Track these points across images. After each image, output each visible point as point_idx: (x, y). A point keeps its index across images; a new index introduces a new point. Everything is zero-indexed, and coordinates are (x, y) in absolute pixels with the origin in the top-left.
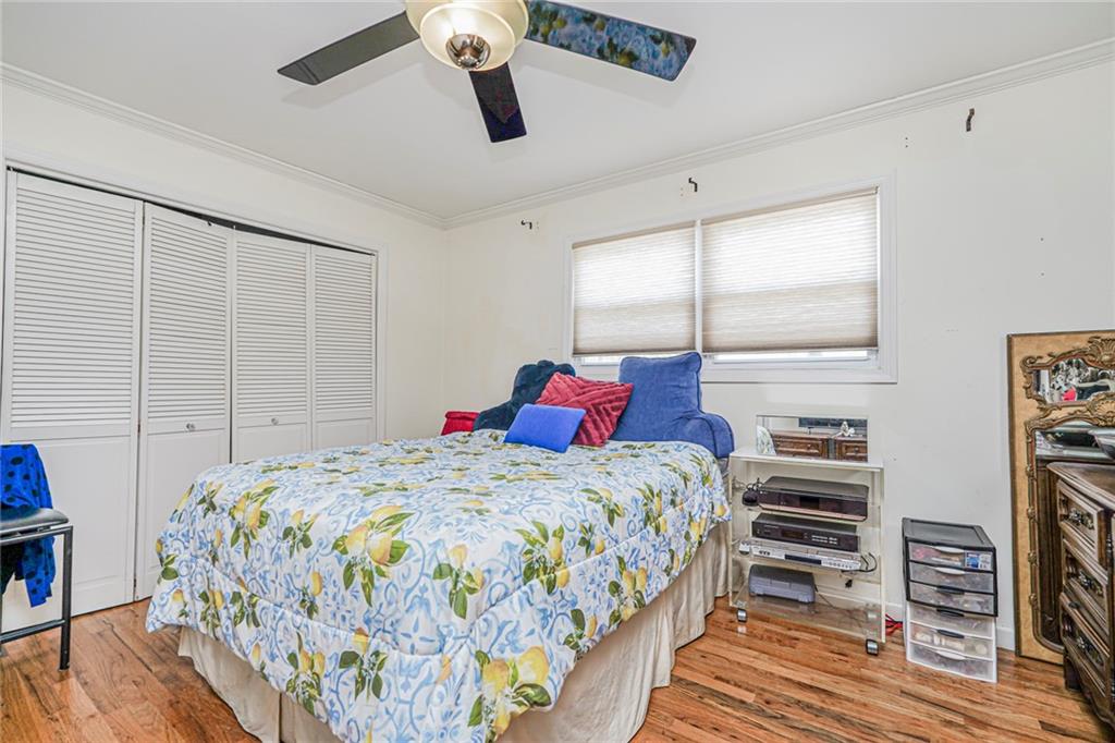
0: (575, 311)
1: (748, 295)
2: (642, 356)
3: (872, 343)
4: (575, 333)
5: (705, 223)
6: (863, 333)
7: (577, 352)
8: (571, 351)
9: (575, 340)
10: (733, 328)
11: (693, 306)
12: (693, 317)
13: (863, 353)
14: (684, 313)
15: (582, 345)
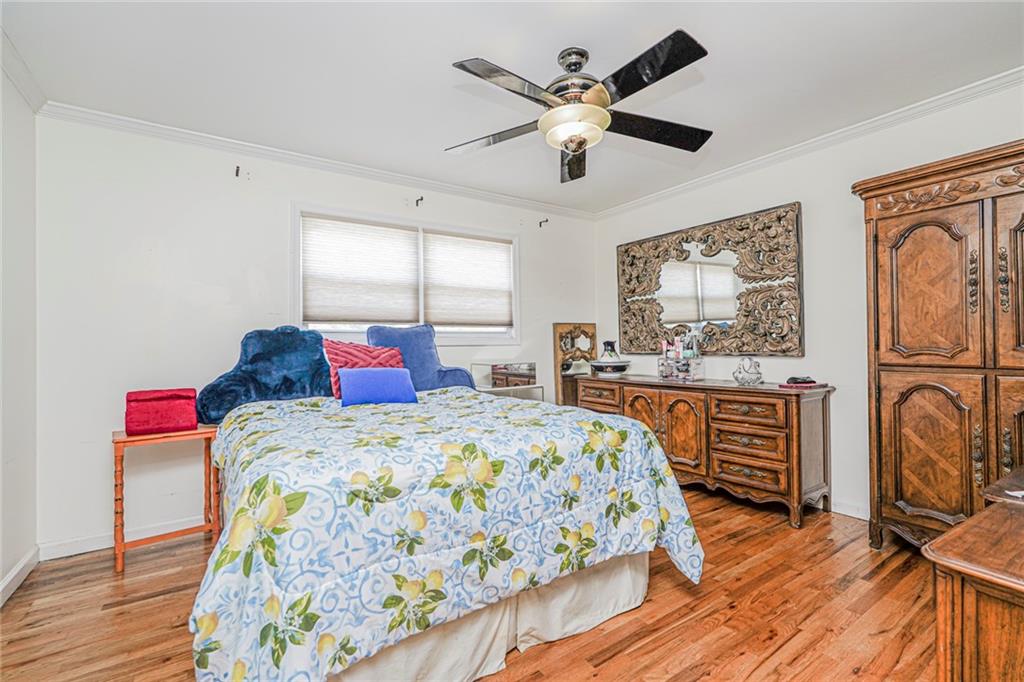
0: (304, 278)
1: (453, 288)
2: (387, 325)
3: (510, 324)
4: (305, 300)
5: (425, 231)
6: (506, 319)
7: (307, 319)
8: (301, 318)
9: (305, 307)
10: (444, 309)
11: (417, 291)
12: (417, 298)
13: (503, 329)
14: (410, 294)
15: (313, 312)
